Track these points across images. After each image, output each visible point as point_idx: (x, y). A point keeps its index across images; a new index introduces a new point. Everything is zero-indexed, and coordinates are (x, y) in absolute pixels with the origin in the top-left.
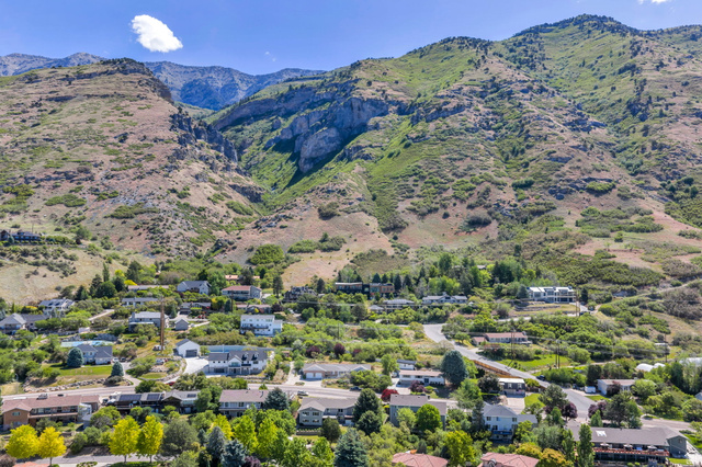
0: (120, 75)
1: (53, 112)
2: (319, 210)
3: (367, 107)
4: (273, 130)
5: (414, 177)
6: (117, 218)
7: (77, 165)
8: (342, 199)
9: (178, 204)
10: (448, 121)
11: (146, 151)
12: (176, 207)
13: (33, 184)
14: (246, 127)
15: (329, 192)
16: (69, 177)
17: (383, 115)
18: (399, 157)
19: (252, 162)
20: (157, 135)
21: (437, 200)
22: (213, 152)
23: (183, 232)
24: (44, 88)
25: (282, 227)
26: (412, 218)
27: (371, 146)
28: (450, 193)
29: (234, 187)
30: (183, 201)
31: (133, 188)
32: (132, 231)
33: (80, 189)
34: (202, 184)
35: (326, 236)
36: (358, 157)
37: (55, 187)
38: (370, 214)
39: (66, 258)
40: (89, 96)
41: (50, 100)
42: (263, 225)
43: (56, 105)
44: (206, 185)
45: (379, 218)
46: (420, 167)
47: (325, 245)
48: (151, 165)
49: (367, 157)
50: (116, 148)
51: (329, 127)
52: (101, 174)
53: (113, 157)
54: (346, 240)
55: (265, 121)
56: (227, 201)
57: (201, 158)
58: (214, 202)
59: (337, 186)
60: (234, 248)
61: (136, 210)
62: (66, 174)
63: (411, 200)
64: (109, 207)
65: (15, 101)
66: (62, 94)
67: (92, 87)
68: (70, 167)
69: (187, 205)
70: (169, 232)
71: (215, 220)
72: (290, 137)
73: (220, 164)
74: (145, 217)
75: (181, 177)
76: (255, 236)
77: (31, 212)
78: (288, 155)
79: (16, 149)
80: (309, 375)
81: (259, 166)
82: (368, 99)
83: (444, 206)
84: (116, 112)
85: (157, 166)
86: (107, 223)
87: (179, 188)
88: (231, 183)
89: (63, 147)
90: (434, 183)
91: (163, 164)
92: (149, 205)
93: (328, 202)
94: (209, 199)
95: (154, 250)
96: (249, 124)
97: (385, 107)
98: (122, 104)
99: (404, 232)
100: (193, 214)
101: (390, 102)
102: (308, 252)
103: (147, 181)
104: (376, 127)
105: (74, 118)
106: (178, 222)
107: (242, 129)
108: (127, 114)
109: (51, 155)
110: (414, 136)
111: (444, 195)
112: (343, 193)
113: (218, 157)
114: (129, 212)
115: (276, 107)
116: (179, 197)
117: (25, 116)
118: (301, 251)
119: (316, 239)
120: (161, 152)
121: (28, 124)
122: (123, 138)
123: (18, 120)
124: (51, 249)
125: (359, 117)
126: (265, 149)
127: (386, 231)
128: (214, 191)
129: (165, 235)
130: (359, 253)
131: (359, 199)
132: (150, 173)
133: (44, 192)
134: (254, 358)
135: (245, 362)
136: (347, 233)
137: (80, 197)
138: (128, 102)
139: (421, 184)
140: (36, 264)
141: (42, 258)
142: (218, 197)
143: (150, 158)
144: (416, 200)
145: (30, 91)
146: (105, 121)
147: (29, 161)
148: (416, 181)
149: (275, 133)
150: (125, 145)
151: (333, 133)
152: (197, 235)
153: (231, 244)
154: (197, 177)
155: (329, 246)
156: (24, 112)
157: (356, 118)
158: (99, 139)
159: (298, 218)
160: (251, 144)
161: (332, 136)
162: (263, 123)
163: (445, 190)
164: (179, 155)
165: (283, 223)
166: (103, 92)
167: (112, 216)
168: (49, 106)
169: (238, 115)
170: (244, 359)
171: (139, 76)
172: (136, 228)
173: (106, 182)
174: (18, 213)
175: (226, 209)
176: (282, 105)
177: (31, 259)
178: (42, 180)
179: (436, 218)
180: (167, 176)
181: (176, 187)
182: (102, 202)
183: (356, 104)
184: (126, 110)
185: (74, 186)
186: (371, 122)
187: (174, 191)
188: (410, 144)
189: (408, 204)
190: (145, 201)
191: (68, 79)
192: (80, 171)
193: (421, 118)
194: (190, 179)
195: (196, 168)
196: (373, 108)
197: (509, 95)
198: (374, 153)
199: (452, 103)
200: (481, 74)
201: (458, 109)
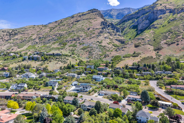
0: (91, 13)
1: (76, 24)
2: (135, 45)
3: (159, 12)
4: (133, 23)
5: (169, 33)
6: (83, 49)
7: (77, 37)
8: (143, 41)
9: (99, 45)
11: (93, 32)
12: (98, 46)
13: (67, 42)
14: (126, 23)
15: (139, 39)
16: (75, 40)
17: (164, 14)
18: (166, 27)
19: (126, 33)
20: (97, 27)
21: (175, 40)
22: (112, 31)
23: (98, 52)
24: (75, 19)
25: (123, 50)
26: (166, 45)
27: (157, 24)
28: (181, 37)
29: (116, 40)
30: (100, 44)
31: (88, 41)
32: (85, 53)
33: (76, 42)
34: (106, 40)
35: (135, 52)
36: (153, 28)
37: (72, 42)
38: (151, 45)
39: (66, 59)
40: (84, 20)
41: (75, 22)
42: (118, 50)
43: (76, 23)
44: (108, 40)
46: (171, 29)
47: (133, 55)
48: (93, 36)
49: (155, 28)
50: (87, 32)
51: (146, 20)
52: (82, 38)
53: (85, 34)
54: (141, 53)
55: (131, 20)
56: (113, 43)
57: (108, 33)
58: (109, 44)
59: (142, 37)
60: (109, 56)
61: (87, 47)
62: (74, 39)
63: (166, 40)
64: (82, 47)
65: (68, 23)
66: (78, 20)
67: (85, 17)
68: (75, 37)
69: (101, 45)
70: (94, 53)
71: (108, 49)
72: (137, 24)
73: (114, 34)
74: (89, 49)
75: (101, 38)
76: (115, 53)
77: (65, 49)
78: (135, 30)
79: (66, 34)
80: (101, 94)
81: (127, 33)
82: (159, 10)
83: (178, 41)
84: (89, 23)
85: (95, 36)
86: (80, 51)
87: (100, 41)
88: (116, 39)
89: (75, 33)
90: (175, 34)
91: (97, 35)
92: (91, 46)
93: (138, 42)
94: (107, 43)
95: (89, 57)
96: (126, 22)
97: (164, 11)
98: (90, 21)
99: (161, 50)
100: (102, 47)
101: (167, 10)
102: (128, 57)
103: (92, 40)
104: (161, 18)
105: (79, 25)
106: (97, 50)
107: (124, 24)
108: (91, 23)
109: (72, 35)
110: (172, 19)
111: (178, 38)
112: (143, 39)
113: (113, 32)
114: (86, 48)
115: (134, 16)
116: (99, 43)
117: (70, 26)
118: (126, 57)
119: (132, 53)
120: (96, 32)
121: (70, 28)
122: (89, 29)
123: (68, 27)
124: (63, 57)
125: (156, 15)
126: (130, 29)
127: (155, 50)
128: (109, 41)
129: (92, 53)
130: (144, 57)
131: (148, 41)
132: (93, 38)
133: (69, 44)
134: (86, 88)
135: (84, 88)
136: (142, 51)
137: (76, 45)
138: (92, 20)
139: (171, 34)
140: (59, 61)
141: (60, 59)
142: (110, 43)
143: (94, 33)
144: (168, 40)
145: (72, 20)
146: (85, 25)
147: (68, 37)
148: (169, 34)
149: (133, 24)
150: (89, 31)
151: (147, 21)
152: (102, 53)
153: (108, 55)
154: (105, 38)
155: (135, 55)
156: (69, 25)
157: (155, 16)
158: (83, 30)
159: (128, 48)
160: (126, 27)
161: (147, 22)
162: (131, 21)
163: (179, 36)
164: (101, 32)
165: (124, 49)
166: (87, 18)
167: (82, 49)
168: (75, 23)
169: (124, 20)
170: (84, 87)
171: (96, 13)
172: (86, 52)
173: (82, 40)
174: (63, 49)
175: (112, 46)
176: (136, 15)
177: (58, 60)
178: (69, 41)
179: (174, 45)
180: (97, 38)
181: (99, 41)
182: (80, 46)
183: (155, 12)
184: (91, 22)
185: (75, 42)
186: (159, 17)
187: (98, 42)
188: (170, 22)
189: (165, 41)
190: (90, 45)
191: (80, 16)
192: (77, 38)
193: (175, 13)
194: (103, 38)
195: (106, 35)
196: (161, 12)
198: (158, 26)
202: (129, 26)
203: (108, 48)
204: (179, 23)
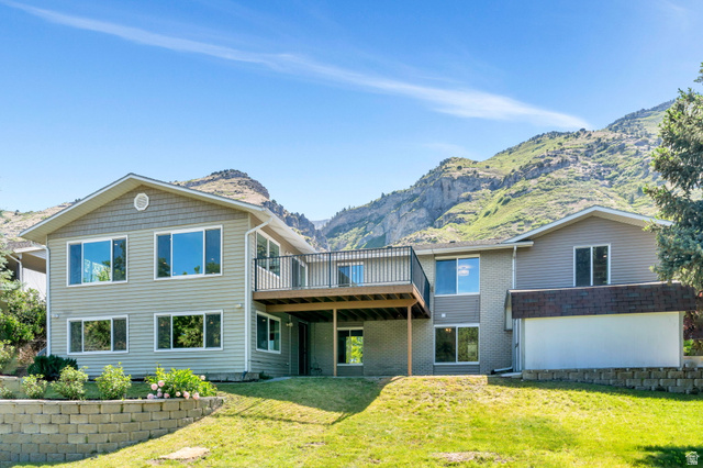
0: (223, 180)
3: (457, 185)
5: (518, 223)
10: (552, 175)
14: (342, 233)
15: (418, 241)
17: (475, 190)
18: (498, 213)
27: (463, 213)
36: (450, 223)
46: (524, 214)
49: (460, 221)
51: (419, 207)
59: (427, 236)
72: (382, 233)
82: (459, 178)
96: (345, 231)
97: (476, 183)
101: (482, 180)
104: (468, 199)
107: (339, 235)
110: (513, 193)
112: (433, 241)
115: (368, 214)
125: (449, 196)
148: (520, 226)
149: (367, 234)
151: (422, 213)
157: (446, 199)
161: (421, 216)
162: (357, 229)
169: (336, 225)
171: (239, 179)
176: (375, 211)
183: (446, 185)
186: (464, 195)
188: (509, 200)
193: (520, 178)
196: (465, 185)
197: (622, 148)
198: (467, 217)
199: (555, 161)
200: (582, 141)
201: (564, 164)
202: (355, 242)
204: (541, 199)
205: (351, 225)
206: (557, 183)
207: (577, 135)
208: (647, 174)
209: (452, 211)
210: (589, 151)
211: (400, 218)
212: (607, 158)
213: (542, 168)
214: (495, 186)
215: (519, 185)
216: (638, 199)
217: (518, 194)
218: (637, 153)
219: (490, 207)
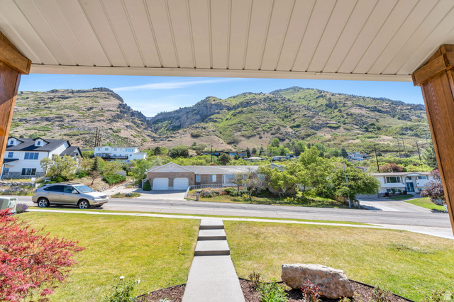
0: (99, 92)
1: (58, 101)
2: (191, 134)
3: (214, 107)
4: (172, 123)
7: (57, 115)
8: (204, 130)
9: (112, 134)
10: (252, 107)
11: (101, 113)
12: (110, 135)
13: (23, 122)
15: (197, 128)
16: (48, 120)
17: (221, 110)
18: (231, 119)
20: (109, 109)
21: (254, 132)
22: (140, 122)
24: (59, 94)
25: (169, 141)
26: (244, 139)
27: (217, 118)
28: (260, 129)
29: (148, 135)
30: (115, 134)
31: (86, 125)
32: (74, 141)
33: (52, 124)
34: (129, 130)
35: (195, 143)
36: (211, 121)
37: (38, 123)
38: (219, 137)
40: (80, 97)
41: (59, 98)
42: (158, 140)
43: (61, 99)
44: (132, 131)
45: (224, 139)
47: (194, 147)
48: (102, 118)
49: (215, 121)
50: (84, 112)
52: (70, 119)
53: (81, 115)
54: (207, 146)
55: (168, 121)
57: (132, 122)
58: (135, 137)
59: (201, 126)
61: (82, 133)
62: (47, 118)
63: (241, 132)
64: (66, 132)
65: (40, 96)
66: (67, 96)
67: (83, 94)
68: (51, 116)
69: (117, 136)
72: (179, 124)
73: (143, 127)
74: (87, 136)
75: (118, 125)
76: (152, 144)
82: (214, 104)
83: (259, 134)
84: (91, 101)
85: (104, 119)
86: (59, 137)
87: (115, 129)
89: (54, 110)
90: (251, 126)
91: (108, 119)
92: (92, 131)
93: (196, 131)
94: (132, 135)
96: (161, 122)
97: (221, 107)
98: (95, 99)
99: (239, 143)
100: (120, 139)
101: (224, 106)
103: (97, 124)
104: (218, 113)
105: (68, 102)
106: (108, 140)
109: (44, 112)
110: (237, 112)
113: (142, 124)
114: (77, 133)
115: (173, 115)
116: (113, 132)
119: (189, 145)
120: (108, 115)
121: (42, 104)
122: (90, 109)
123: (36, 102)
126: (167, 130)
127: (229, 143)
128: (136, 134)
131: (213, 131)
132: (99, 121)
133: (28, 126)
136: (207, 143)
137: (50, 127)
138: (99, 99)
142: (138, 136)
143: (102, 115)
144: (243, 132)
145: (50, 95)
146: (83, 103)
147: (29, 114)
148: (242, 125)
150: (90, 111)
154: (127, 126)
155: (197, 147)
156: (42, 100)
157: (209, 112)
158: (78, 109)
159: (179, 137)
160: (162, 128)
161: (198, 119)
163: (258, 128)
164: (119, 117)
166: (88, 96)
167: (65, 135)
168: (57, 99)
169: (157, 119)
171: (107, 92)
173: (71, 123)
175: (141, 140)
176: (176, 115)
178: (31, 121)
179: (256, 139)
180: (109, 123)
181: (113, 128)
182: (63, 130)
183: (209, 107)
184: (96, 101)
185: (50, 123)
186: (216, 111)
187: (111, 129)
188: (236, 115)
189: (239, 133)
190: (90, 130)
191: (73, 92)
192: (57, 118)
193: (240, 107)
194: (123, 126)
195: (128, 124)
196: (217, 107)
197: (277, 101)
198: (218, 120)
199: (253, 102)
200: (261, 96)
201: (256, 103)
202: (166, 127)
203: (133, 142)
204: (249, 115)
205: (165, 120)
206: (255, 110)
207: (260, 94)
208: (287, 111)
209: (212, 117)
210: (265, 100)
211: (188, 118)
212: (272, 104)
213: (248, 104)
214: (229, 109)
215: (240, 109)
216: (285, 120)
217: (239, 113)
218: (282, 103)
219: (228, 117)
